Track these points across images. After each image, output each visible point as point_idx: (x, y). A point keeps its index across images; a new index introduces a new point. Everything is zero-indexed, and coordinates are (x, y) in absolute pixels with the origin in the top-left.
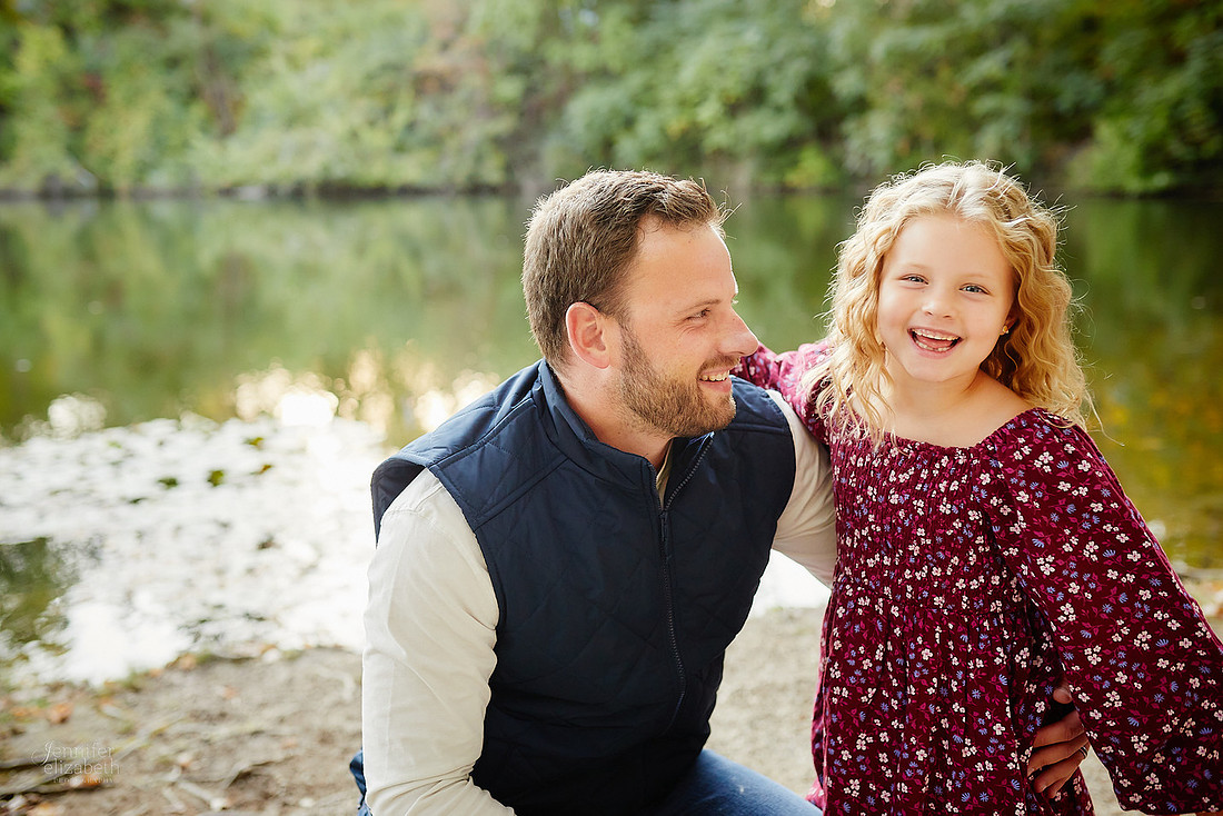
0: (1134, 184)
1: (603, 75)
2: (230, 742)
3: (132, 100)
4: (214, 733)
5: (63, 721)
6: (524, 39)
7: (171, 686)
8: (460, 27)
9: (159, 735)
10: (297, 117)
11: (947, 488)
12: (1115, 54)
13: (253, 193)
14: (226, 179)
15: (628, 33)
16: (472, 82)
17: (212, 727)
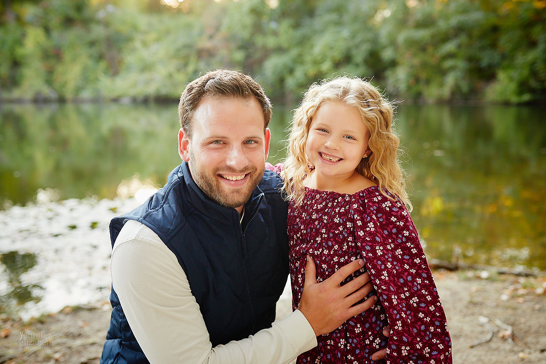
0: (514, 99)
1: (280, 50)
2: (80, 348)
3: (74, 59)
4: (73, 344)
5: (6, 337)
6: (245, 34)
7: (58, 321)
8: (217, 29)
10: (146, 67)
11: (339, 211)
12: (505, 42)
13: (126, 101)
14: (114, 94)
15: (291, 32)
16: (223, 53)
17: (73, 341)
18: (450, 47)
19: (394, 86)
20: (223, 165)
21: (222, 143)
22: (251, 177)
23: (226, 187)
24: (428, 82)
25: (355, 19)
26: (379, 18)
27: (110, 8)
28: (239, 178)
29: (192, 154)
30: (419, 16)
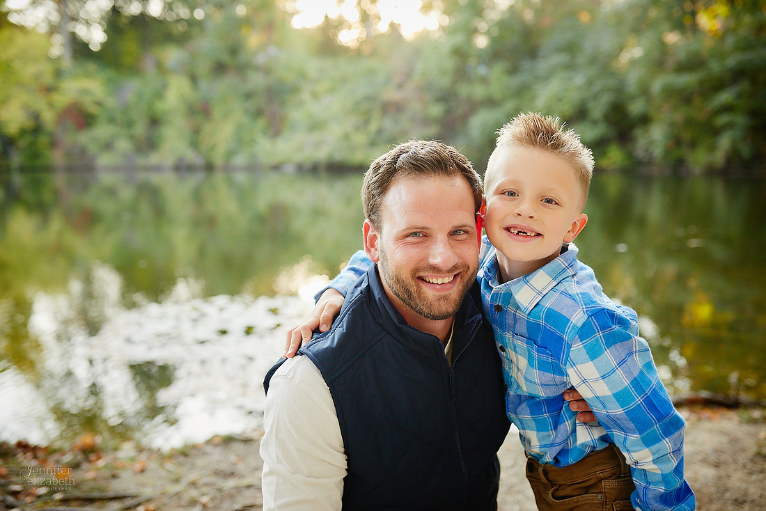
1: (491, 103)
2: (232, 491)
3: (226, 116)
4: (225, 485)
5: (142, 471)
6: (445, 82)
7: (205, 454)
8: (408, 75)
9: (193, 484)
10: (316, 126)
13: (289, 169)
14: (275, 160)
15: (506, 79)
16: (415, 106)
17: (224, 480)
18: (725, 97)
19: (646, 150)
20: (424, 264)
21: (421, 235)
22: (461, 278)
23: (429, 293)
24: (693, 145)
25: (593, 60)
26: (625, 58)
27: (272, 51)
28: (446, 280)
29: (382, 251)
30: (681, 55)
